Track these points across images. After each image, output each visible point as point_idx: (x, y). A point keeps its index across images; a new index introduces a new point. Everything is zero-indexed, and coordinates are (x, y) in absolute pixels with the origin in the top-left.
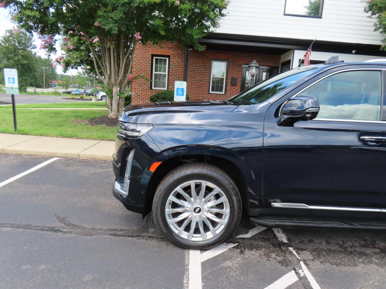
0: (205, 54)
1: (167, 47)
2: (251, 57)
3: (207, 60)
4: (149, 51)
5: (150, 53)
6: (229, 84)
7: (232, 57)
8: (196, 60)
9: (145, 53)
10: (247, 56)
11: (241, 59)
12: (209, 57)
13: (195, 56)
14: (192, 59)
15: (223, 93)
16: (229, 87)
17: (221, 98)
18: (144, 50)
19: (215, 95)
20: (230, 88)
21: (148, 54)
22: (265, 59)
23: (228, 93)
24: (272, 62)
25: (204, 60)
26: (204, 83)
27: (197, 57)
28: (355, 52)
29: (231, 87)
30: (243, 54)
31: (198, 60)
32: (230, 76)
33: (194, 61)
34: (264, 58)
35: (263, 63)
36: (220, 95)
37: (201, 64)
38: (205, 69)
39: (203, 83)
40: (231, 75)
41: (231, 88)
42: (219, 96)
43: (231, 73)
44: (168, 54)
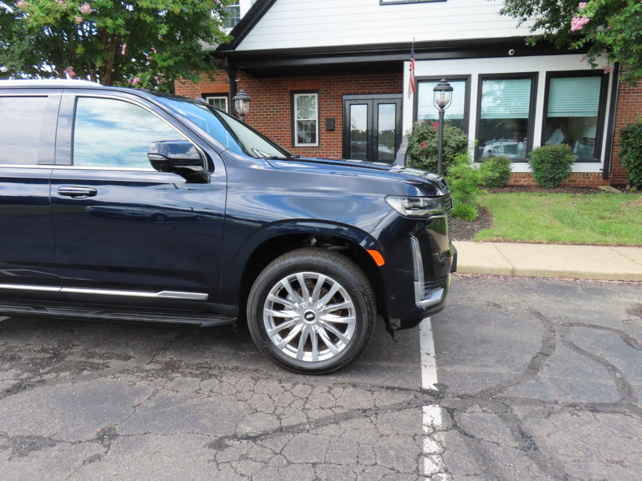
0: (281, 85)
1: (223, 80)
2: (355, 81)
3: (284, 93)
4: (197, 89)
5: (199, 92)
6: (323, 129)
7: (324, 85)
8: (268, 96)
9: (192, 92)
10: (348, 81)
11: (339, 86)
12: (287, 89)
13: (266, 90)
14: (261, 94)
15: (317, 144)
16: (323, 133)
17: (313, 153)
18: (190, 88)
19: (303, 149)
20: (325, 136)
21: (197, 93)
22: (377, 82)
23: (323, 145)
24: (390, 86)
25: (280, 95)
26: (284, 131)
27: (268, 91)
28: (512, 52)
29: (327, 133)
30: (341, 78)
31: (271, 95)
32: (324, 116)
33: (264, 97)
34: (376, 80)
35: (376, 89)
36: (312, 148)
37: (277, 100)
38: (284, 109)
39: (282, 131)
40: (325, 113)
41: (327, 136)
42: (308, 150)
43: (324, 110)
44: (225, 92)
